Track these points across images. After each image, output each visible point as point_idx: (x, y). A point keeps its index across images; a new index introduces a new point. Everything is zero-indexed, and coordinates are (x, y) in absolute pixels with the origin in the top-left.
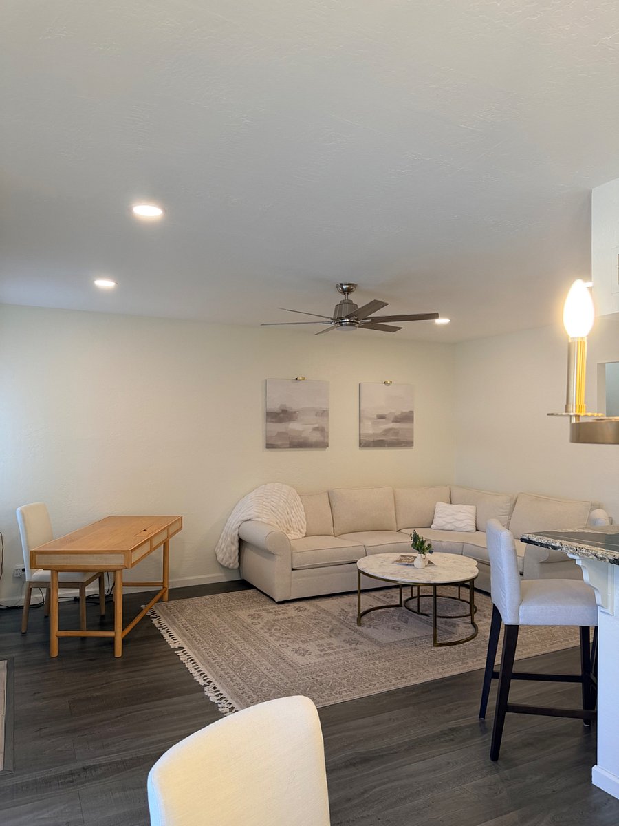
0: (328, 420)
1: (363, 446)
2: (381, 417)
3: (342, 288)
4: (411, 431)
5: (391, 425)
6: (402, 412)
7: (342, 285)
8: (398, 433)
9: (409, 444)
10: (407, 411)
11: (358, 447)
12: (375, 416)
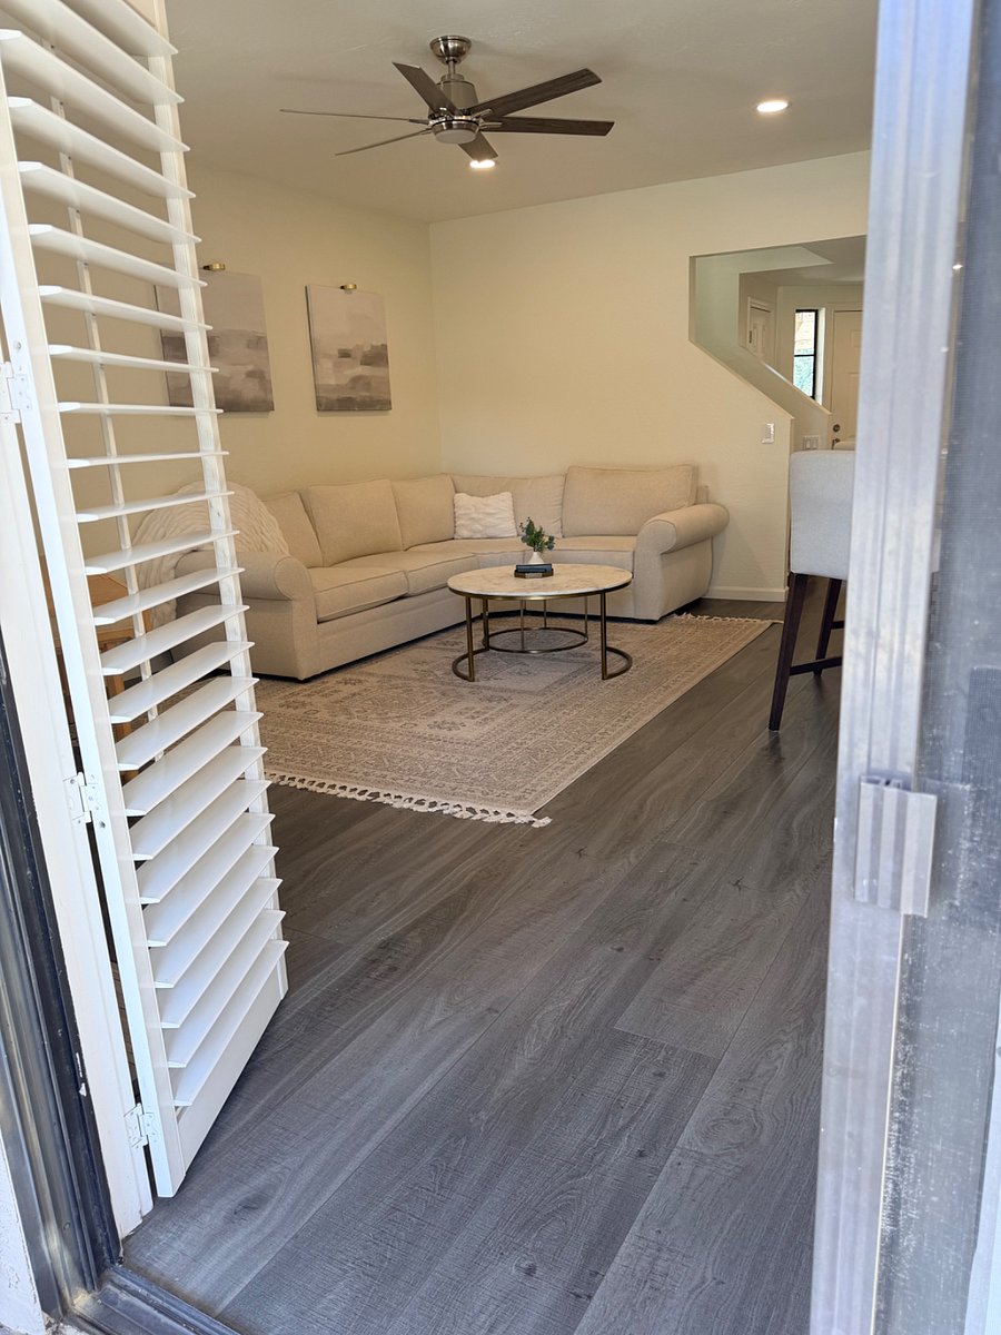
0: (267, 358)
1: (325, 410)
2: (345, 354)
3: (446, 47)
4: (386, 382)
5: (360, 370)
6: (373, 347)
7: (445, 40)
8: (369, 384)
9: (382, 405)
10: (379, 344)
11: (315, 411)
12: (336, 352)
